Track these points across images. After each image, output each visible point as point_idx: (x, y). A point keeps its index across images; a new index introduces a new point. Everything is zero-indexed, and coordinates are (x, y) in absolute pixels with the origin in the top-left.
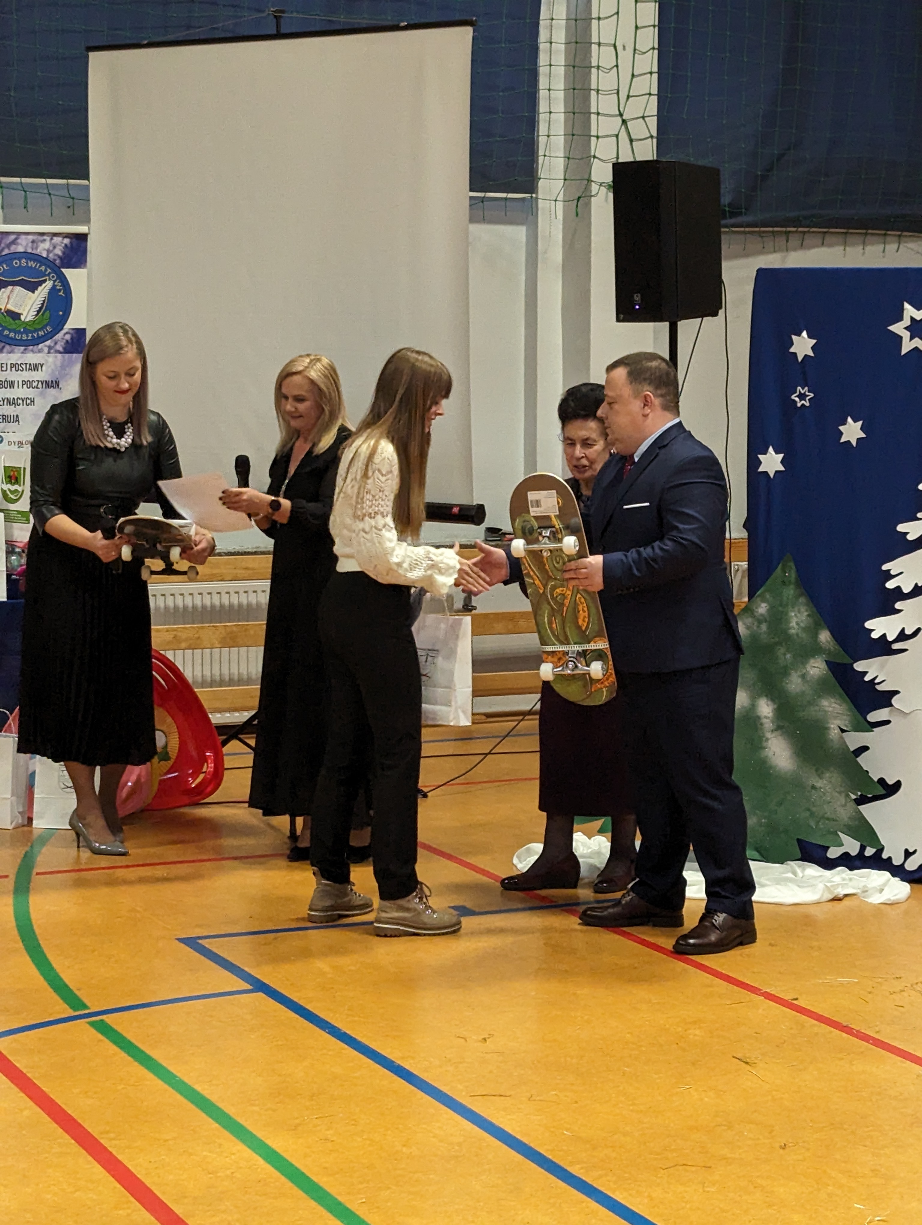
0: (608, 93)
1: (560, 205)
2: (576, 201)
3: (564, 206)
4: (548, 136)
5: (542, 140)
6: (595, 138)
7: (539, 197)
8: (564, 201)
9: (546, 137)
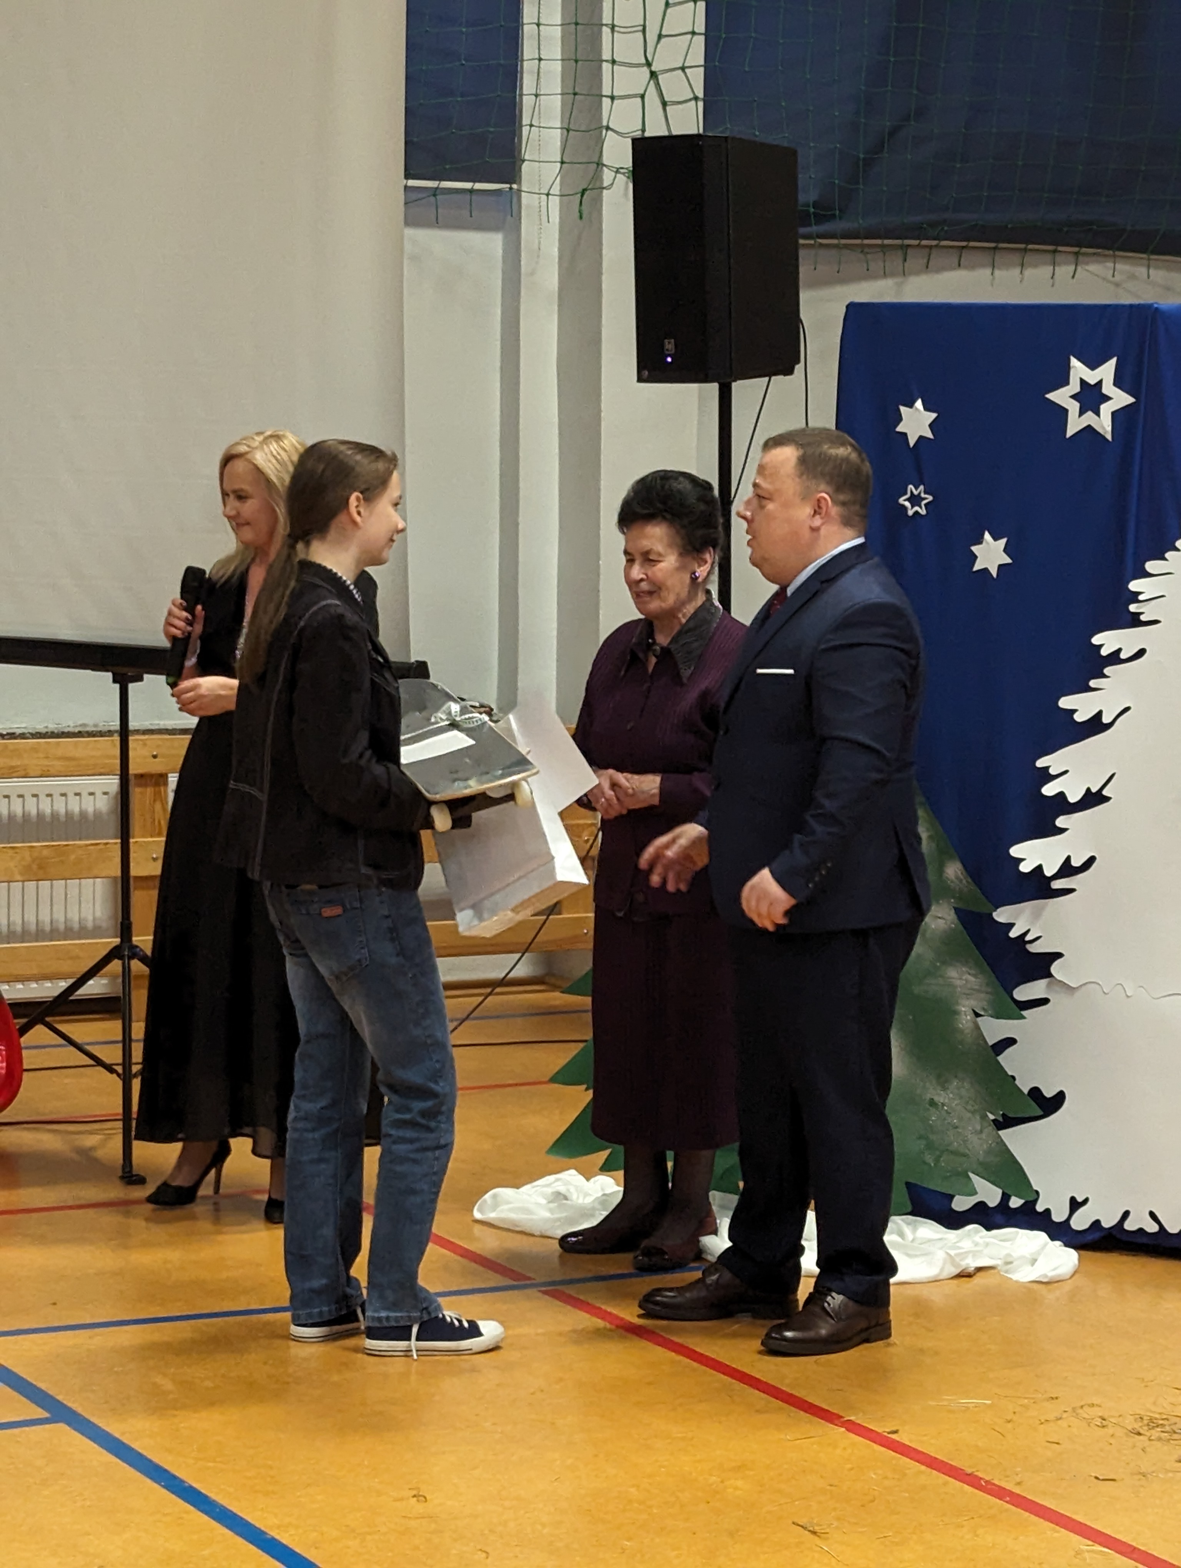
0: (629, 30)
1: (555, 202)
2: (579, 195)
3: (561, 203)
4: (537, 95)
5: (527, 102)
6: (609, 100)
7: (524, 188)
8: (561, 196)
9: (534, 97)
